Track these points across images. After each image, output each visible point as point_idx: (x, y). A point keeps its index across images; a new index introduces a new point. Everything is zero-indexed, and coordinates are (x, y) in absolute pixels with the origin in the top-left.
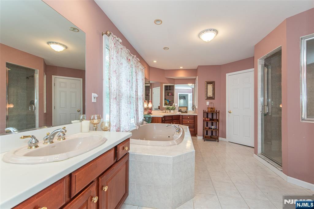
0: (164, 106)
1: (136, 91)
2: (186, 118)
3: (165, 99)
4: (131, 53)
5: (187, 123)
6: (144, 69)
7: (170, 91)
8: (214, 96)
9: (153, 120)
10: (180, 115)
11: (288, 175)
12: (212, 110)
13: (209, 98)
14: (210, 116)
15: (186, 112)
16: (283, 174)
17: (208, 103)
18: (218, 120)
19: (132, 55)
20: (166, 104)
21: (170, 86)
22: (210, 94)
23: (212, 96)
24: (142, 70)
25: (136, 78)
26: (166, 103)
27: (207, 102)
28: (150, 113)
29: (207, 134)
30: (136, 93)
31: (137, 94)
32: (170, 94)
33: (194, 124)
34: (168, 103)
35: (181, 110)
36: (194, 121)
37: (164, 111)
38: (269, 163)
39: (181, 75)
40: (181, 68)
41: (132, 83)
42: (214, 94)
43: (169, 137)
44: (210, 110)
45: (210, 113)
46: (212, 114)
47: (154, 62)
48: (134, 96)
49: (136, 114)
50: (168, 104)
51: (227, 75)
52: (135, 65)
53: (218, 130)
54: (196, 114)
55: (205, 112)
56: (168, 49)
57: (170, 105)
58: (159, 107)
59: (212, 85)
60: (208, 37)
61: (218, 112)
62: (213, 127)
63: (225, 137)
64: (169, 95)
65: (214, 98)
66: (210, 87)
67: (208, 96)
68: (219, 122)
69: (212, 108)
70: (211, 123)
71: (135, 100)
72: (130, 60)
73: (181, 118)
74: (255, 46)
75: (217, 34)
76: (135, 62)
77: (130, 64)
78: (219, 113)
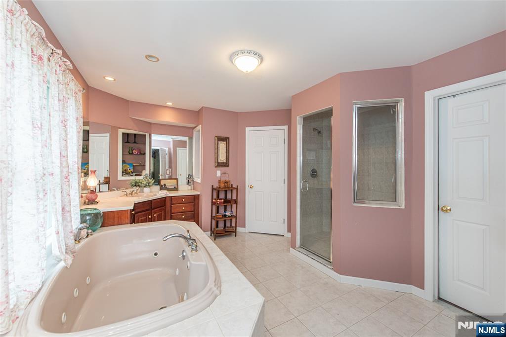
0: (120, 177)
1: (63, 153)
2: (179, 202)
3: (124, 162)
4: (46, 39)
5: (182, 211)
6: (79, 91)
7: (135, 144)
8: (228, 162)
9: (108, 219)
10: (165, 197)
11: (340, 274)
12: (226, 184)
13: (220, 165)
14: (222, 196)
15: (176, 189)
16: (335, 272)
17: (219, 173)
18: (236, 202)
19: (49, 45)
20: (125, 172)
21: (135, 135)
22: (222, 158)
23: (225, 161)
24: (76, 93)
25: (64, 116)
26: (126, 170)
27: (217, 171)
28: (92, 201)
29: (217, 227)
30: (64, 159)
31: (64, 164)
32: (135, 152)
33: (194, 211)
34: (130, 169)
35: (165, 185)
36: (194, 206)
37: (128, 191)
38: (313, 260)
39: (168, 118)
40: (169, 104)
41: (50, 131)
42: (228, 157)
43: (156, 254)
44: (223, 185)
45: (223, 191)
46: (226, 191)
47: (108, 81)
48: (57, 171)
49: (64, 219)
50: (132, 173)
51: (247, 129)
52: (57, 79)
53: (236, 217)
54: (199, 193)
55: (215, 189)
56: (158, 60)
57: (136, 175)
58: (106, 178)
59: (225, 142)
60: (246, 65)
61: (235, 188)
62: (228, 213)
63: (244, 227)
64: (132, 154)
65: (228, 164)
66: (222, 145)
67: (219, 161)
68: (237, 204)
69: (226, 182)
70: (224, 207)
71: (59, 181)
72: (40, 58)
73: (168, 204)
74: (292, 96)
75: (261, 62)
76: (58, 68)
77: (41, 72)
78: (237, 189)
